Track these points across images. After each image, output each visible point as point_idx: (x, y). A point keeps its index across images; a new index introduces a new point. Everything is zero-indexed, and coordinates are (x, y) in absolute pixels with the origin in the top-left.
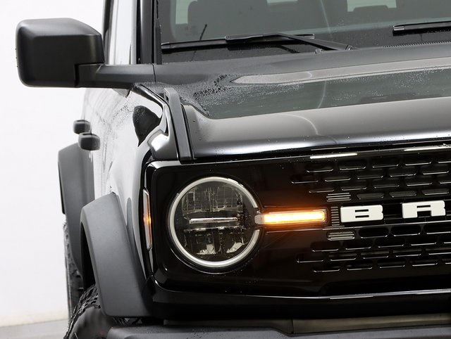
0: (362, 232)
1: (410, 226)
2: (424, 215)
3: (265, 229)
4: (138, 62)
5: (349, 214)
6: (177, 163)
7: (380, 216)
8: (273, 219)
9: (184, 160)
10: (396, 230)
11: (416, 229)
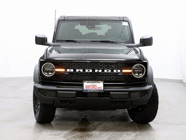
0: (70, 73)
1: (77, 73)
2: (79, 71)
3: (56, 72)
4: (53, 42)
5: (68, 70)
6: (44, 60)
7: (73, 71)
8: (57, 70)
9: (45, 60)
10: (75, 73)
11: (78, 73)
